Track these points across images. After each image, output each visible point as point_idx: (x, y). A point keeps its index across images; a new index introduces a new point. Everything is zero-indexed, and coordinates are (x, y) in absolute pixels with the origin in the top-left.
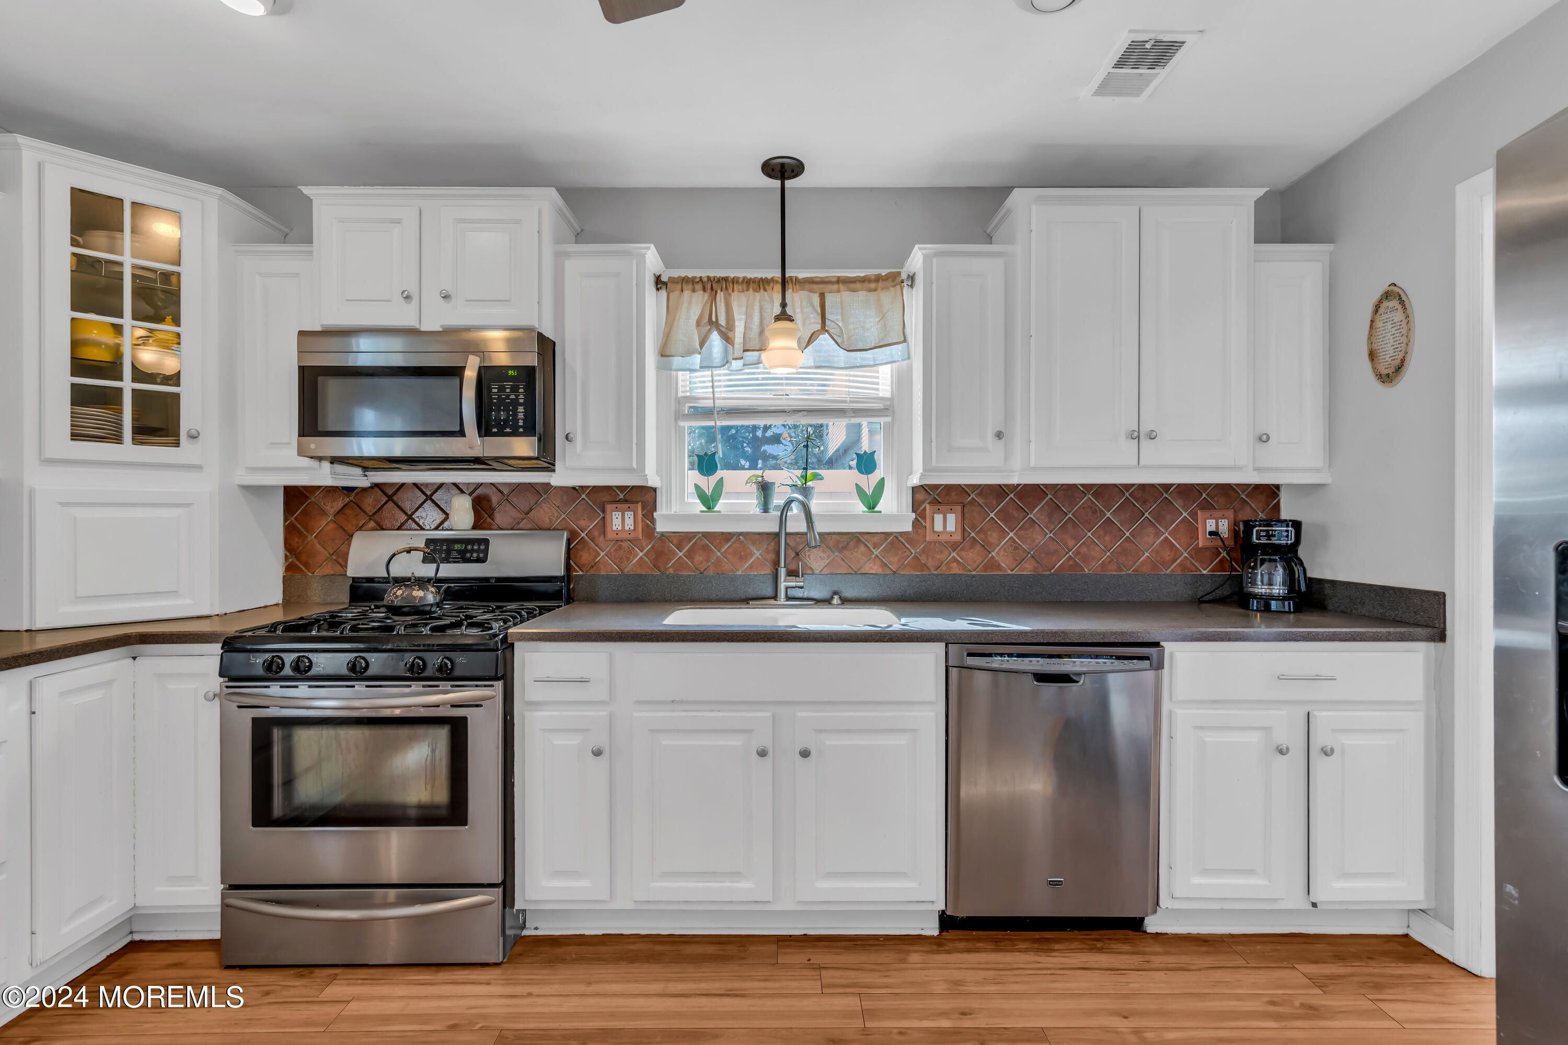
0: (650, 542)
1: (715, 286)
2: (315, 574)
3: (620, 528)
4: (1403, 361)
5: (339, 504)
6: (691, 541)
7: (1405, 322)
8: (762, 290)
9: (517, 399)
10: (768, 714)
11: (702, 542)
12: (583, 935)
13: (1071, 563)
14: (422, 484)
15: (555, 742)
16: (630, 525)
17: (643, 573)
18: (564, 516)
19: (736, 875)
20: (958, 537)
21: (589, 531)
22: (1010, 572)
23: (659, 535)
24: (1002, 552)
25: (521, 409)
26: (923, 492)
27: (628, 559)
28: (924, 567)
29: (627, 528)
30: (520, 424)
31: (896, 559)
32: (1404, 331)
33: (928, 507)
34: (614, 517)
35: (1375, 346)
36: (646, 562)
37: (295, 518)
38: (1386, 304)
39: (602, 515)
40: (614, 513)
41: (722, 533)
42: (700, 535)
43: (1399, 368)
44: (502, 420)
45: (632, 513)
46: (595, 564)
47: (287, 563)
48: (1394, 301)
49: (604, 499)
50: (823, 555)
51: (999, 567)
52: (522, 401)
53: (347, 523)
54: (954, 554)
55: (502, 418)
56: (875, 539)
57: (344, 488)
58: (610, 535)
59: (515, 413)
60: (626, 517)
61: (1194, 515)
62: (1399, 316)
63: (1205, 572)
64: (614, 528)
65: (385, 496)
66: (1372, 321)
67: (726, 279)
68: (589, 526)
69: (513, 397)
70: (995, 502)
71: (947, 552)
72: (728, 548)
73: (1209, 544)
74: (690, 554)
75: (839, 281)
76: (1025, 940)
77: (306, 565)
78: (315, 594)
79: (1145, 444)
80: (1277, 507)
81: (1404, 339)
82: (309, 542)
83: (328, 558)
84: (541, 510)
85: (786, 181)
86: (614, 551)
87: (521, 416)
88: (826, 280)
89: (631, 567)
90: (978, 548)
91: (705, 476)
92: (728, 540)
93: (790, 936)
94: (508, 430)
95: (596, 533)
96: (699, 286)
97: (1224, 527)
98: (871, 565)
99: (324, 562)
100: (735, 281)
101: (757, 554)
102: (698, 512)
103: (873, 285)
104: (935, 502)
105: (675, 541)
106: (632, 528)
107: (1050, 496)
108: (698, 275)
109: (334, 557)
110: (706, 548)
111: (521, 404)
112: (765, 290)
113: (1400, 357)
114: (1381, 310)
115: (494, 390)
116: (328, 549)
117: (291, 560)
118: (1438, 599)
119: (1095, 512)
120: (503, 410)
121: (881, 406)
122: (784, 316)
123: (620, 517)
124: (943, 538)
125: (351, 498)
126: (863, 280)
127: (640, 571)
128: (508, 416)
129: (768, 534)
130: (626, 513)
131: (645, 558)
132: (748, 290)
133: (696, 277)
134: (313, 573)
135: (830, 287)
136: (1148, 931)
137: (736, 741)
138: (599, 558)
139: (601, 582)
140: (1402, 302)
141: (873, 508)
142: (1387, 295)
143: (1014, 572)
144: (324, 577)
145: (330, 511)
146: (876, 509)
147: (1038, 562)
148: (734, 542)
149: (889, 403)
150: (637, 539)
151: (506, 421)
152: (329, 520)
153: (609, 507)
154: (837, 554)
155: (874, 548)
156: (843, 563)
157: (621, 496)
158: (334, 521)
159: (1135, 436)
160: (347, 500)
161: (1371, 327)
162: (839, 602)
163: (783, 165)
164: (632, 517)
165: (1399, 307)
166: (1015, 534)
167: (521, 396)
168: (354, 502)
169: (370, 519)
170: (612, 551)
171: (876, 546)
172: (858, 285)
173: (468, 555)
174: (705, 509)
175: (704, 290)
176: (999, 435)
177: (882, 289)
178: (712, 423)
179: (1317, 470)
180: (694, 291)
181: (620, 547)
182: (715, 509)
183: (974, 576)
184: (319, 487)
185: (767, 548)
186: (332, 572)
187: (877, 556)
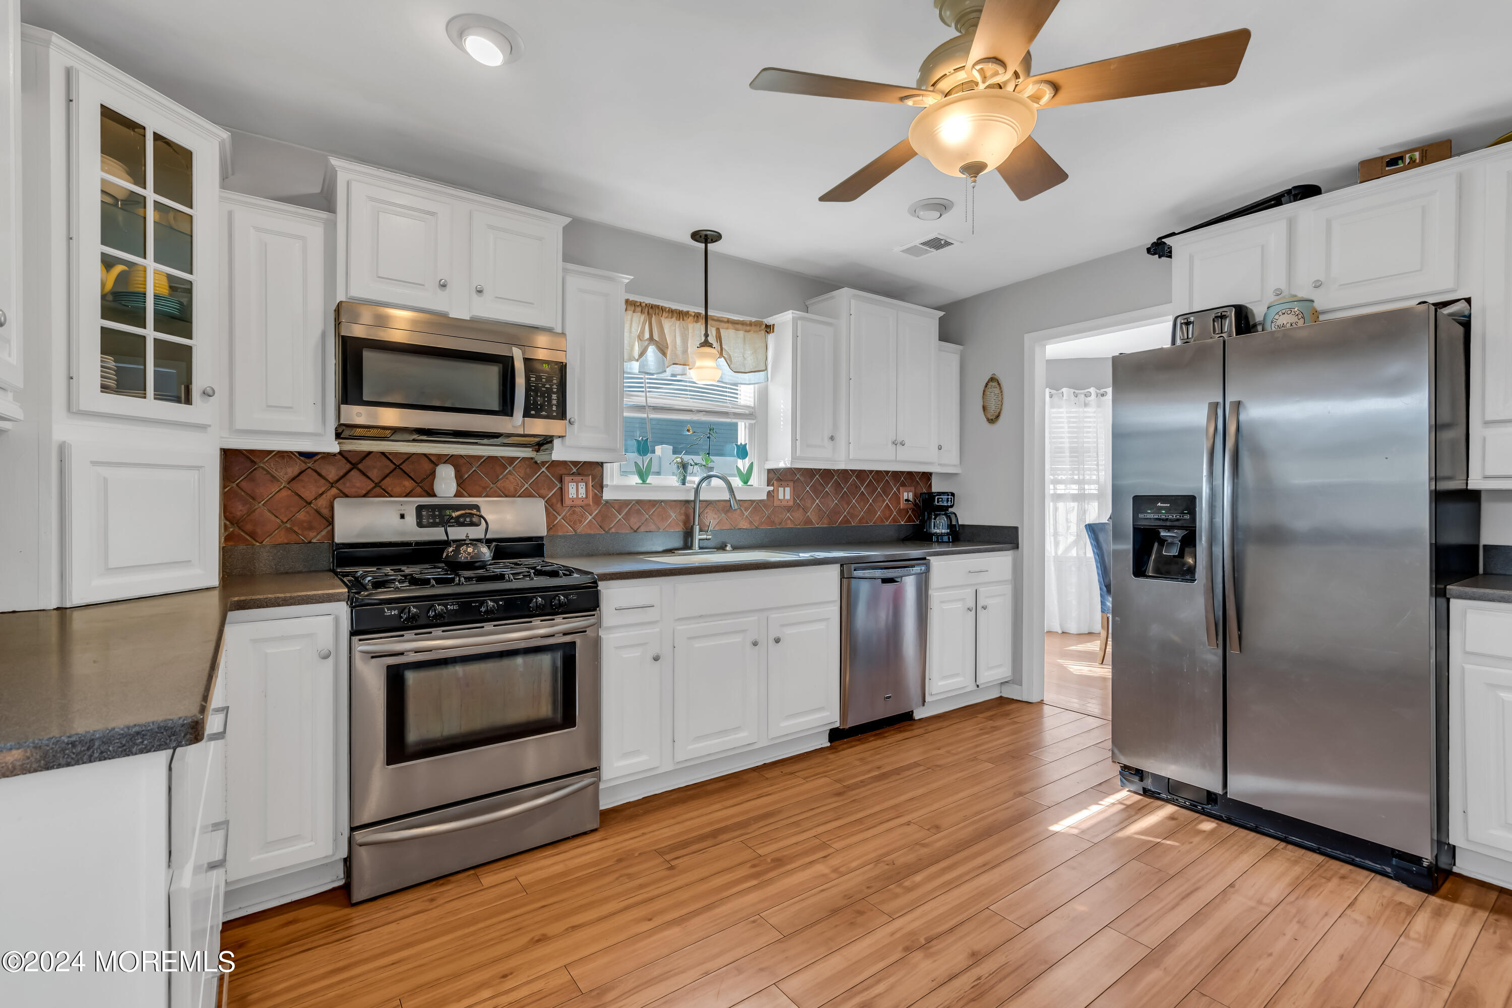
0: (598, 508)
1: (650, 311)
2: (264, 543)
3: (575, 496)
4: (999, 413)
5: (292, 471)
6: (628, 506)
7: (1000, 395)
8: (681, 320)
9: (551, 389)
10: (756, 618)
11: (636, 507)
12: (629, 802)
13: (845, 519)
14: (390, 453)
15: (624, 656)
16: (582, 494)
17: (592, 533)
18: (526, 486)
19: (737, 729)
20: (791, 503)
21: (548, 499)
22: (817, 526)
23: (604, 503)
24: (813, 513)
25: (554, 396)
26: (773, 472)
27: (580, 522)
28: (773, 523)
29: (580, 496)
30: (553, 409)
31: (758, 518)
32: (1000, 399)
33: (775, 482)
34: (570, 488)
35: (986, 404)
36: (594, 524)
37: (237, 485)
38: (991, 384)
39: (559, 485)
40: (570, 484)
41: (650, 501)
42: (634, 502)
43: (998, 416)
44: (539, 405)
45: (584, 484)
46: (553, 526)
47: (227, 533)
48: (995, 383)
49: (561, 472)
50: (716, 516)
51: (811, 523)
52: (555, 390)
53: (304, 490)
54: (788, 514)
55: (539, 403)
56: (746, 505)
57: (301, 454)
58: (567, 502)
59: (550, 400)
60: (580, 487)
61: (898, 489)
62: (997, 391)
63: (902, 523)
64: (570, 496)
65: (349, 464)
66: (984, 391)
67: (658, 307)
68: (548, 495)
69: (547, 386)
70: (809, 480)
71: (785, 513)
72: (654, 512)
73: (906, 507)
74: (627, 517)
75: (729, 321)
76: (871, 736)
77: (253, 535)
78: (264, 565)
79: (899, 447)
80: (930, 486)
81: (1000, 403)
82: (256, 509)
83: (280, 526)
84: (507, 480)
85: (708, 245)
86: (569, 515)
87: (554, 402)
88: (721, 319)
89: (582, 528)
90: (801, 510)
91: (641, 455)
92: (654, 506)
93: (757, 767)
94: (544, 413)
95: (554, 501)
96: (639, 309)
97: (911, 496)
98: (743, 523)
99: (275, 531)
100: (663, 309)
101: (673, 515)
102: (635, 484)
103: (748, 328)
104: (779, 480)
105: (617, 507)
106: (584, 496)
107: (836, 477)
108: (639, 300)
109: (288, 525)
110: (638, 512)
111: (554, 393)
112: (683, 320)
113: (998, 411)
114: (989, 386)
115: (532, 379)
116: (280, 517)
117: (231, 530)
118: (1015, 530)
119: (856, 487)
120: (540, 397)
121: (747, 412)
122: (706, 344)
123: (575, 487)
124: (784, 503)
125: (309, 465)
126: (743, 323)
127: (589, 531)
128: (545, 401)
129: (680, 501)
130: (579, 484)
131: (594, 520)
132: (672, 318)
133: (637, 301)
134: (262, 543)
135: (723, 324)
136: (916, 719)
137: (738, 639)
138: (557, 521)
139: (559, 541)
140: (999, 384)
141: (747, 483)
142: (992, 379)
143: (818, 526)
144: (275, 546)
145: (284, 477)
146: (748, 484)
147: (830, 519)
148: (658, 507)
149: (753, 410)
150: (589, 505)
151: (542, 406)
152: (282, 487)
153: (567, 479)
154: (723, 515)
155: (745, 511)
156: (727, 522)
157: (575, 470)
158: (288, 488)
159: (894, 443)
160: (304, 467)
161: (984, 394)
162: (731, 549)
163: (706, 236)
164: (584, 487)
165: (998, 386)
166: (819, 501)
167: (555, 386)
168: (312, 469)
169: (332, 487)
170: (568, 515)
171: (746, 510)
172: (739, 326)
173: (462, 520)
174: (642, 482)
175: (642, 312)
176: (832, 438)
177: (754, 332)
178: (645, 416)
179: (955, 466)
180: (634, 312)
181: (574, 512)
182: (647, 482)
183: (799, 529)
184: (270, 452)
185: (680, 512)
186: (286, 541)
187: (747, 517)
